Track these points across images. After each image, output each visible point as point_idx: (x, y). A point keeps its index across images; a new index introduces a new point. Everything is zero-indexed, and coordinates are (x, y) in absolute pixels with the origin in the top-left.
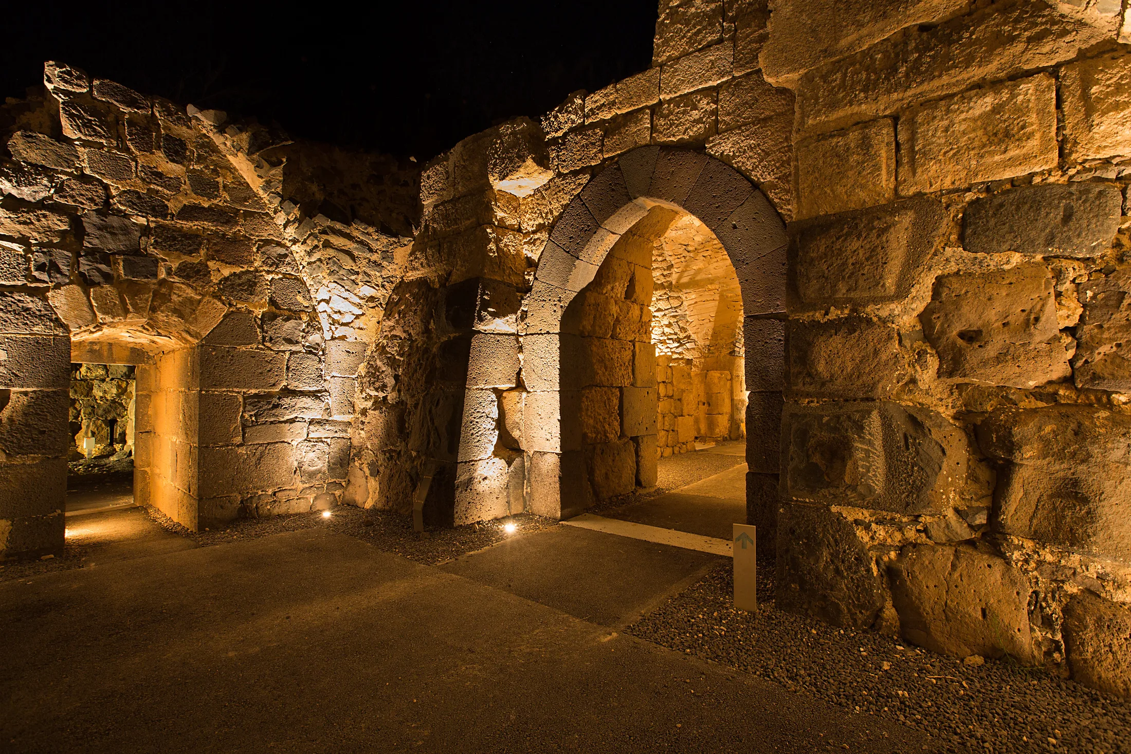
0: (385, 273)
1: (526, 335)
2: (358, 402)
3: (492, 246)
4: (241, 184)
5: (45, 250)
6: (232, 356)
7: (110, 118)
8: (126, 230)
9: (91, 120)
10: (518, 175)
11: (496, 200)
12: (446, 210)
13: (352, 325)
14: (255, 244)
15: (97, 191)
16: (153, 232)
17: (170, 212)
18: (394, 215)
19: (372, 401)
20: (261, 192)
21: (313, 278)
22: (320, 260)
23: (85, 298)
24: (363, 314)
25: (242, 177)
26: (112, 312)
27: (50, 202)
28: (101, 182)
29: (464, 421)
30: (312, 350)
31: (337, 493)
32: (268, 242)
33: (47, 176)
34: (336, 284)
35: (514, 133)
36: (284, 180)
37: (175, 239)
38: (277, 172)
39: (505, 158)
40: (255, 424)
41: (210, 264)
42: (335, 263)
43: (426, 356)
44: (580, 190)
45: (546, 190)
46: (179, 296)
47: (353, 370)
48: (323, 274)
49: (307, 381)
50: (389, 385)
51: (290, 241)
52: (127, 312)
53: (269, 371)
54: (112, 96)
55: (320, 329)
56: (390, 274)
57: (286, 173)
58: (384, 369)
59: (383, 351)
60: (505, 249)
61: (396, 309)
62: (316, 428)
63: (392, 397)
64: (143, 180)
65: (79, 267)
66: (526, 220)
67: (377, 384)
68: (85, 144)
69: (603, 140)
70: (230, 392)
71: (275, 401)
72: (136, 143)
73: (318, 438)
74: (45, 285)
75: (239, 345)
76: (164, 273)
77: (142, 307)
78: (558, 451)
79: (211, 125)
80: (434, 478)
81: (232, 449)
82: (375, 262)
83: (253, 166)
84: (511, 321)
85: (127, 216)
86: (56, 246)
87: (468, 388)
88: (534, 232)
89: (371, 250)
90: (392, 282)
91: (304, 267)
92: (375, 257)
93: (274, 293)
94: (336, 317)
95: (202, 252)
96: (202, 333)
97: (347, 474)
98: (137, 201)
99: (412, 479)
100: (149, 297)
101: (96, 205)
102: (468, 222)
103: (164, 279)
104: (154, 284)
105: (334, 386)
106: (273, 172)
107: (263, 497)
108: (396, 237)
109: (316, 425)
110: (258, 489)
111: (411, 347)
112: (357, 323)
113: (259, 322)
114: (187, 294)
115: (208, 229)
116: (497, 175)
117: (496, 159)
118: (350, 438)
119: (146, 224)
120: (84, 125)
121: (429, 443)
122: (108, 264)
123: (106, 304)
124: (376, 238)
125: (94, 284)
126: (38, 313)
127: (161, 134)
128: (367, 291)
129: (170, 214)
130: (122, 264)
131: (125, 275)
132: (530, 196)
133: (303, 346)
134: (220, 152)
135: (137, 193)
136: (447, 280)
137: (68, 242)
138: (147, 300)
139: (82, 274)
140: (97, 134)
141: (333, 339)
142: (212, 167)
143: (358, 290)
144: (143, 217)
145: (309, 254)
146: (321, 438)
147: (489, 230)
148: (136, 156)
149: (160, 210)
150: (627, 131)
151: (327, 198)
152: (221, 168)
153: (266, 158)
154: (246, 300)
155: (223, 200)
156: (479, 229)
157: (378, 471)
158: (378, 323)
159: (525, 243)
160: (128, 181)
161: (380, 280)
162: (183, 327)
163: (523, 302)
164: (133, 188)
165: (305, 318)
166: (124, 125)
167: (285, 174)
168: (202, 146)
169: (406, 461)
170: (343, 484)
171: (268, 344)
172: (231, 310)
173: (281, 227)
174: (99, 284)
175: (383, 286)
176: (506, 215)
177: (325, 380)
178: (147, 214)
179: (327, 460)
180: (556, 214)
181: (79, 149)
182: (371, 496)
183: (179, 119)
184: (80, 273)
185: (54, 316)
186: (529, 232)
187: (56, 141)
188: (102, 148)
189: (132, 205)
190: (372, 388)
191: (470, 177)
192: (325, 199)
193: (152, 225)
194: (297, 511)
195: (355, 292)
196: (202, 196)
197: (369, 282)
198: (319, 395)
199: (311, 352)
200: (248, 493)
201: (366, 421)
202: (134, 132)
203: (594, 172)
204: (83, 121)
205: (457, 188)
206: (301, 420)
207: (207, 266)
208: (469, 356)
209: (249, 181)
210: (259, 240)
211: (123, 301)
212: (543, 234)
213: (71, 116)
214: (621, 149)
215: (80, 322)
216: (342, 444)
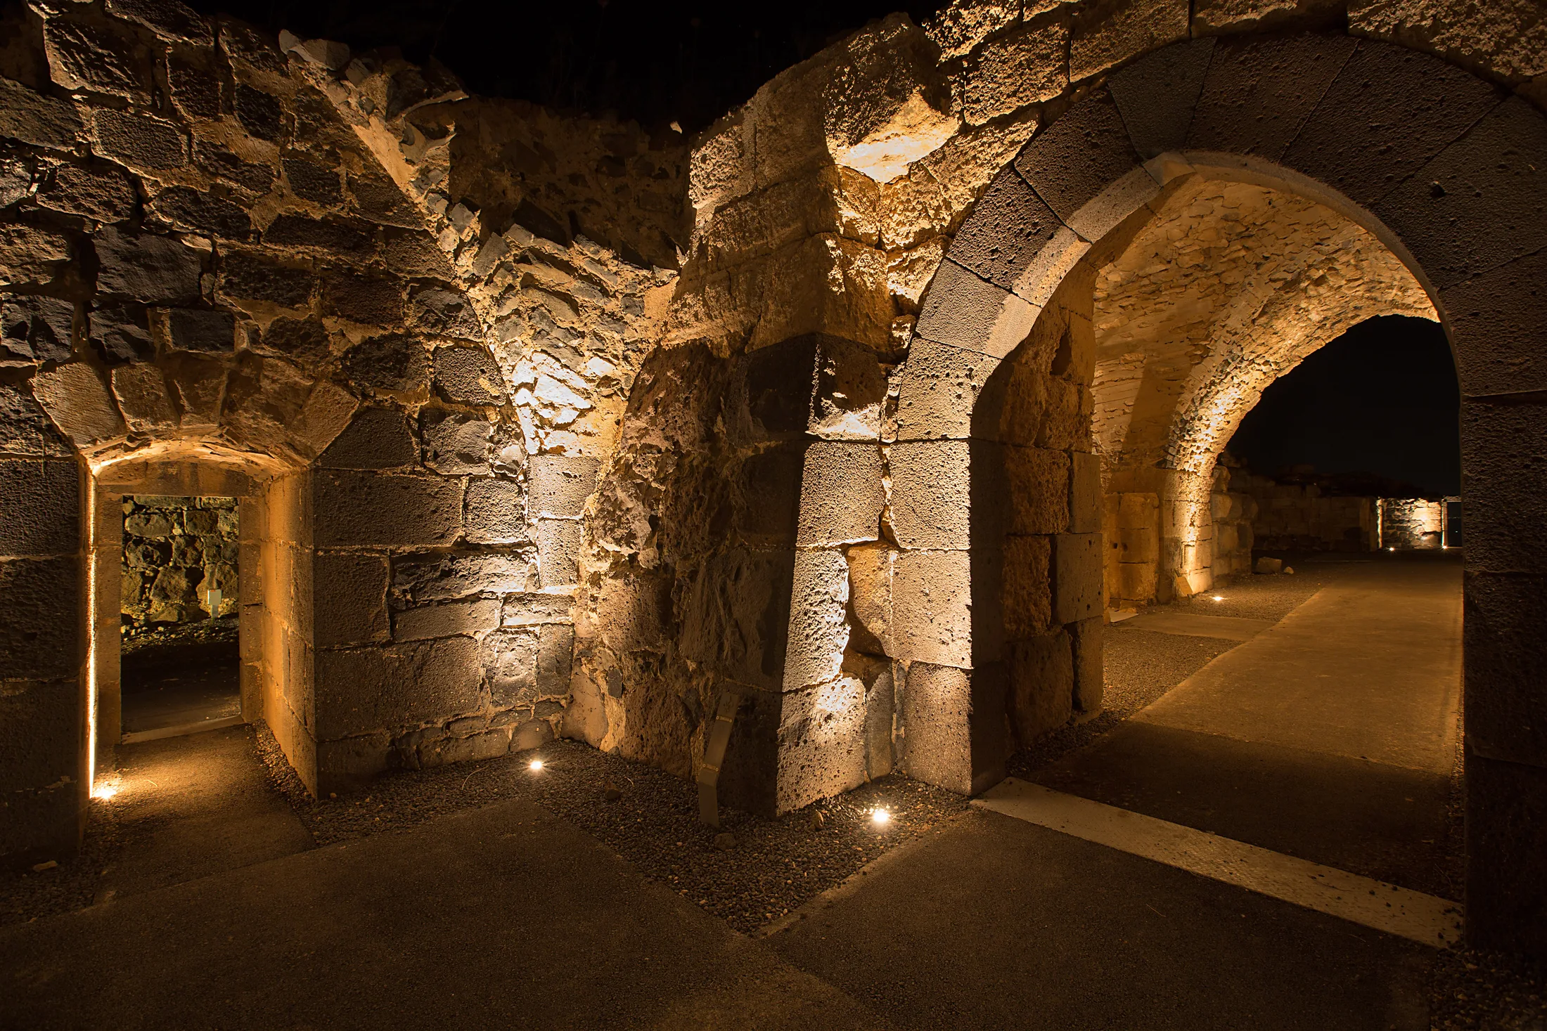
0: (629, 335)
1: (897, 442)
2: (586, 563)
3: (836, 273)
4: (378, 178)
5: (24, 298)
6: (370, 487)
7: (139, 53)
8: (174, 261)
9: (103, 56)
10: (890, 129)
11: (840, 186)
12: (740, 214)
13: (573, 427)
14: (405, 286)
15: (119, 189)
16: (223, 265)
17: (252, 228)
18: (643, 230)
19: (610, 561)
20: (413, 193)
21: (507, 346)
22: (517, 312)
23: (102, 388)
24: (592, 409)
25: (380, 165)
26: (153, 411)
27: (31, 209)
28: (124, 171)
29: (794, 612)
30: (506, 474)
31: (553, 719)
32: (427, 283)
33: (22, 159)
34: (545, 356)
35: (880, 49)
36: (452, 168)
37: (263, 277)
38: (439, 151)
39: (861, 100)
40: (412, 606)
41: (328, 322)
42: (543, 316)
43: (709, 484)
44: (1012, 155)
45: (936, 163)
46: (274, 381)
47: (576, 505)
48: (522, 338)
49: (499, 528)
50: (640, 534)
51: (465, 281)
52: (179, 411)
53: (434, 512)
54: (140, 12)
55: (519, 436)
56: (637, 336)
57: (456, 155)
58: (630, 506)
59: (626, 473)
60: (858, 280)
61: (648, 399)
62: (515, 610)
63: (646, 557)
64: (203, 168)
65: (89, 331)
66: (893, 225)
67: (619, 533)
68: (93, 99)
69: (1068, 46)
70: (368, 550)
71: (445, 564)
72: (188, 99)
73: (519, 627)
74: (26, 364)
75: (382, 467)
76: (246, 340)
77: (206, 403)
78: (967, 665)
79: (323, 70)
80: (736, 720)
81: (372, 652)
82: (612, 315)
83: (397, 142)
84: (871, 415)
85: (175, 236)
86: (45, 291)
87: (800, 549)
88: (909, 248)
89: (605, 293)
90: (641, 351)
91: (490, 327)
92: (612, 305)
93: (440, 373)
94: (546, 413)
95: (313, 302)
96: (316, 447)
97: (568, 686)
98: (193, 208)
99: (688, 712)
100: (219, 384)
101: (117, 214)
102: (787, 230)
103: (246, 351)
104: (229, 360)
105: (543, 534)
106: (432, 151)
107: (427, 733)
108: (649, 268)
109: (515, 603)
110: (419, 720)
111: (679, 466)
112: (583, 424)
113: (416, 426)
114: (289, 377)
115: (322, 260)
116: (843, 136)
117: (843, 104)
118: (573, 625)
119: (211, 249)
120: (90, 64)
121: (721, 648)
122: (143, 324)
123: (141, 397)
124: (615, 269)
125: (117, 361)
126: (13, 416)
127: (233, 85)
128: (599, 367)
129: (253, 232)
130: (168, 323)
131: (176, 344)
132: (901, 178)
133: (492, 466)
134: (338, 120)
135: (193, 192)
136: (745, 341)
137: (68, 283)
138: (216, 390)
139: (94, 343)
140: (115, 82)
141: (542, 452)
142: (327, 148)
143: (583, 365)
144: (204, 236)
145: (499, 301)
146: (524, 626)
147: (830, 243)
148: (189, 124)
149: (235, 225)
150: (1128, 17)
151: (528, 199)
152: (342, 148)
153: (417, 122)
154: (392, 387)
155: (346, 207)
156: (809, 242)
157: (624, 689)
158: (618, 423)
159: (891, 269)
160: (175, 170)
161: (621, 348)
162: (282, 438)
163: (890, 380)
164: (184, 184)
165: (494, 417)
166: (165, 66)
167: (453, 156)
168: (308, 108)
169: (676, 677)
170: (563, 702)
171: (432, 465)
172: (366, 404)
173: (449, 256)
174: (127, 361)
175: (626, 358)
176: (858, 216)
177: (529, 525)
178: (212, 231)
179: (535, 663)
180: (958, 207)
181: (82, 108)
182: (611, 731)
183: (265, 57)
184: (91, 340)
185: (45, 422)
186: (898, 248)
187: (38, 93)
188: (126, 109)
189: (184, 214)
190: (609, 539)
191: (786, 147)
192: (524, 199)
193: (223, 252)
194: (485, 754)
195: (578, 369)
196: (310, 199)
197: (602, 351)
198: (520, 551)
199: (504, 477)
200: (402, 727)
201: (601, 596)
202: (184, 78)
203: (1044, 115)
204: (88, 57)
205: (761, 172)
206: (489, 596)
207: (322, 326)
208: (801, 486)
209: (392, 173)
210: (413, 280)
211: (172, 392)
212: (932, 248)
213: (64, 47)
214: (1113, 57)
215: (94, 432)
216: (560, 634)
